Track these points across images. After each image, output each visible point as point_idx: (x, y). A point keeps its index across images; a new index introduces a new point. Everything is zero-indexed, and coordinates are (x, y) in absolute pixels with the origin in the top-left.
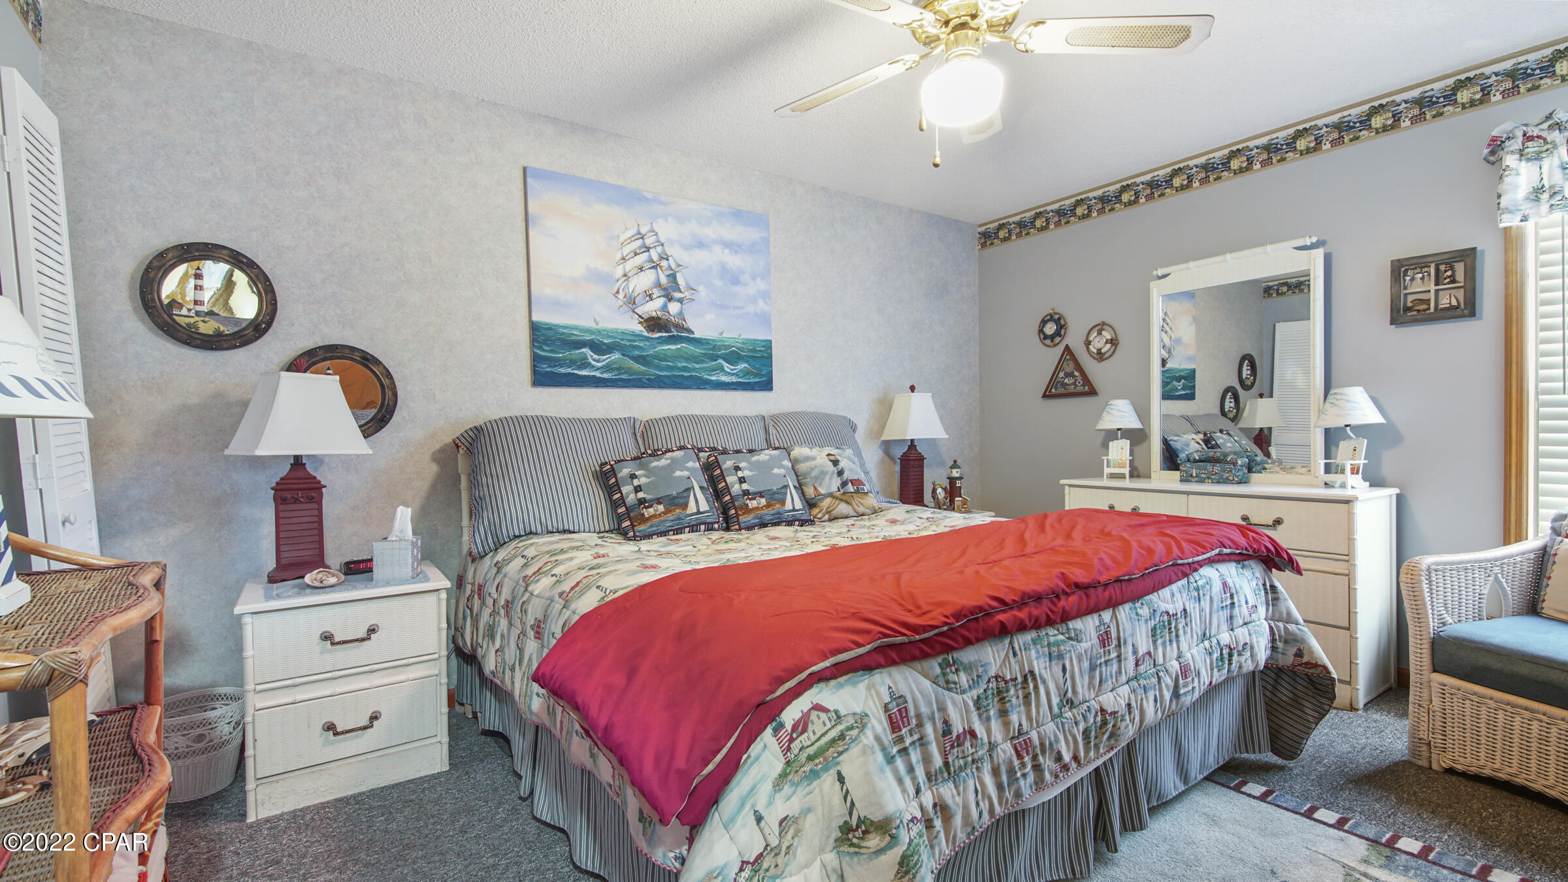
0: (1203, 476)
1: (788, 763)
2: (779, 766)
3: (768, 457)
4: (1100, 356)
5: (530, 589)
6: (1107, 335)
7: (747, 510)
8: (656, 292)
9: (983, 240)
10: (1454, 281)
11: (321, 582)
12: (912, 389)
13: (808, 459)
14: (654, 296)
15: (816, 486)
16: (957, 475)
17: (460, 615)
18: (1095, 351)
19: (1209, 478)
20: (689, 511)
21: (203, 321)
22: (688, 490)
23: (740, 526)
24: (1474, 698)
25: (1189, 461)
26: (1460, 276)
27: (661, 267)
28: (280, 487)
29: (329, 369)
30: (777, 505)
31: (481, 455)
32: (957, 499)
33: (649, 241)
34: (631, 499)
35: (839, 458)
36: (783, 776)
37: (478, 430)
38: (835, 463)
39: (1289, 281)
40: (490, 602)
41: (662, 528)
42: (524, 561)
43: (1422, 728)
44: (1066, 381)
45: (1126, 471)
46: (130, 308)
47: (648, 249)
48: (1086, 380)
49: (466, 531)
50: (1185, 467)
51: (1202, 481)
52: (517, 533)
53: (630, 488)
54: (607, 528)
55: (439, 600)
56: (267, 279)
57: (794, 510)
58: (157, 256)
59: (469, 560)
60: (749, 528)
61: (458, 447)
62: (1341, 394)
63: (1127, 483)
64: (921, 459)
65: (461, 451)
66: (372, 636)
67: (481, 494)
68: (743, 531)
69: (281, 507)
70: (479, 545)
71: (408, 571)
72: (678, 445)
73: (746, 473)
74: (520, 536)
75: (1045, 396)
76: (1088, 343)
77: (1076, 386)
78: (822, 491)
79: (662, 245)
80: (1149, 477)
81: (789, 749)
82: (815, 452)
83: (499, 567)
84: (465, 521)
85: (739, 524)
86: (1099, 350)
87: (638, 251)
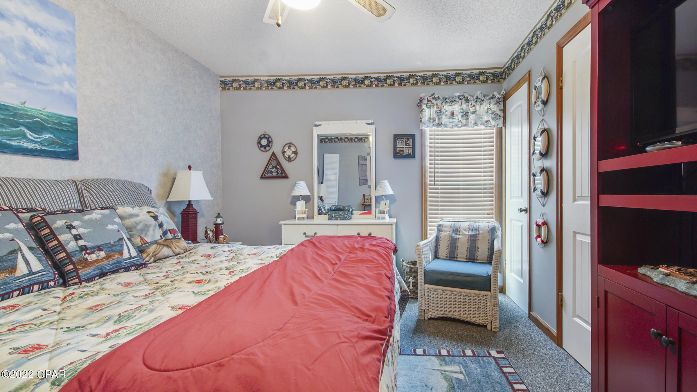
0: (337, 216)
3: (100, 216)
4: (289, 159)
6: (293, 149)
7: (86, 263)
9: (223, 86)
10: (409, 145)
12: (190, 168)
13: (132, 216)
15: (142, 236)
16: (221, 222)
18: (287, 156)
19: (339, 217)
20: (19, 273)
23: (80, 279)
24: (436, 291)
25: (331, 210)
26: (411, 144)
30: (117, 256)
32: (221, 236)
35: (157, 214)
38: (156, 218)
39: (338, 137)
43: (422, 305)
44: (273, 170)
45: (305, 216)
48: (283, 171)
50: (330, 213)
51: (336, 219)
57: (131, 258)
60: (90, 279)
62: (383, 183)
63: (306, 221)
64: (196, 213)
68: (84, 283)
73: (81, 231)
75: (262, 177)
76: (284, 152)
77: (278, 173)
78: (148, 239)
80: (313, 218)
82: (136, 210)
85: (79, 278)
86: (289, 156)
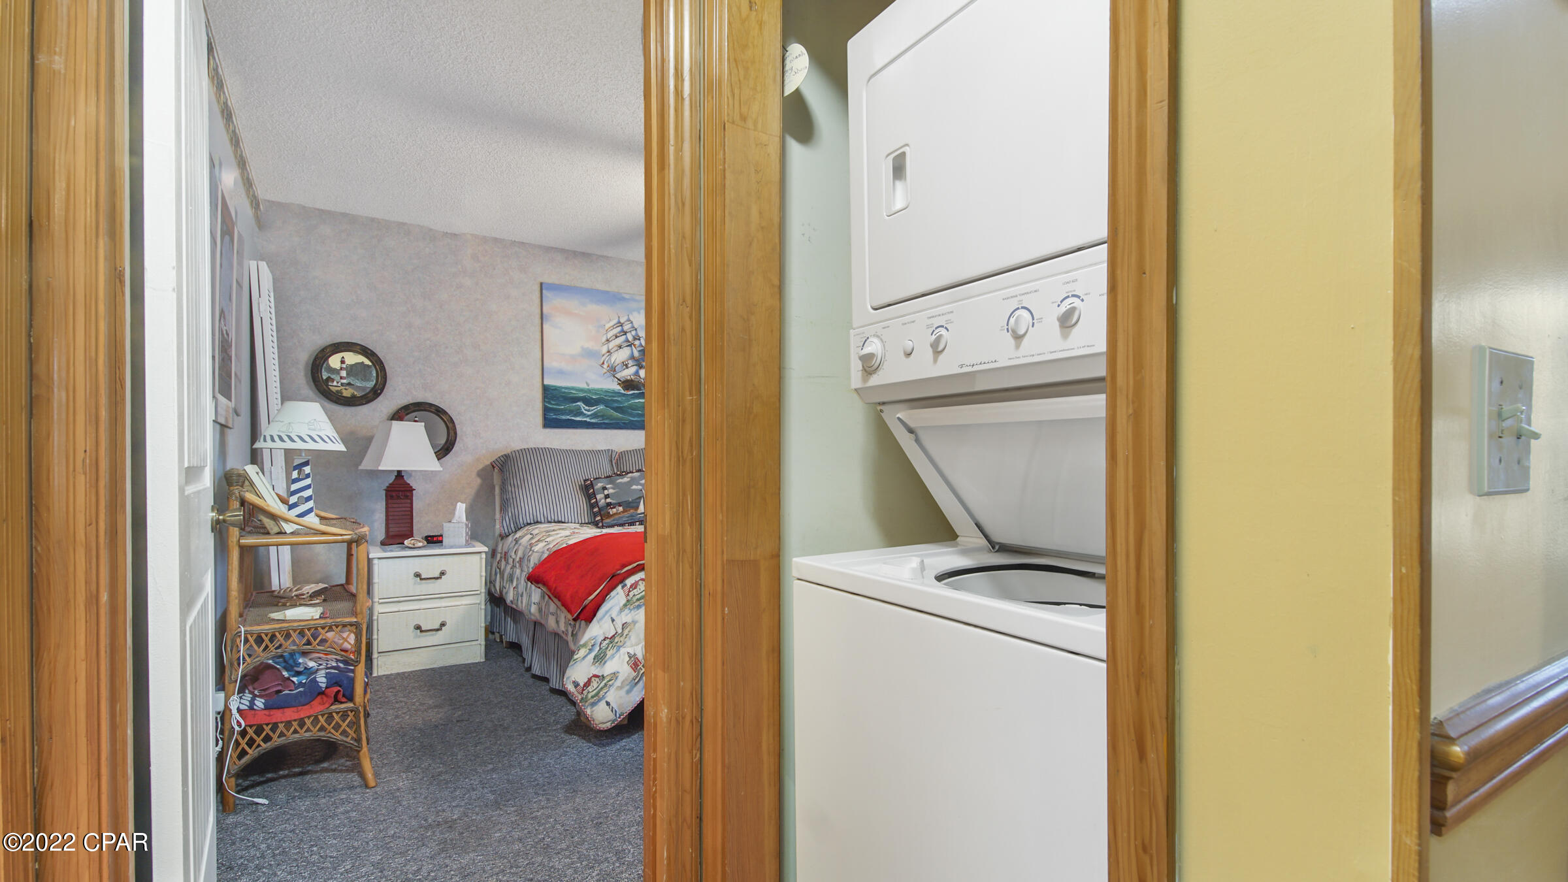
1: (628, 601)
2: (624, 601)
5: (533, 549)
8: (631, 363)
11: (414, 545)
14: (629, 366)
17: (493, 573)
20: (639, 512)
21: (345, 389)
22: (640, 498)
27: (634, 345)
28: (389, 489)
29: (416, 417)
31: (508, 473)
33: (627, 327)
34: (602, 503)
36: (625, 605)
37: (507, 457)
40: (511, 561)
41: (621, 522)
42: (531, 536)
46: (305, 382)
47: (625, 333)
49: (497, 522)
52: (529, 522)
53: (602, 496)
54: (587, 521)
55: (481, 558)
56: (382, 363)
58: (321, 351)
59: (500, 539)
61: (494, 467)
65: (496, 470)
66: (443, 577)
67: (508, 497)
69: (390, 501)
70: (506, 528)
71: (463, 541)
72: (637, 468)
74: (531, 524)
79: (636, 330)
81: (628, 595)
83: (517, 541)
84: (498, 516)
87: (618, 335)
